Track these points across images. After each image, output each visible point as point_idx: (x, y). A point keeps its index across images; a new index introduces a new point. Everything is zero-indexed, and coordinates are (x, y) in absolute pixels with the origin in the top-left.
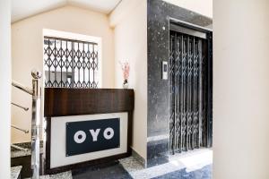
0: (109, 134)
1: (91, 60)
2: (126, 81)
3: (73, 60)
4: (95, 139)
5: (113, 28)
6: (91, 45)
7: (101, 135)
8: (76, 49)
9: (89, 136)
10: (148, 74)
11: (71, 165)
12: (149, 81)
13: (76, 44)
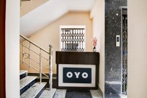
0: (85, 75)
1: (81, 38)
2: (95, 48)
3: (73, 38)
4: (77, 77)
5: (92, 20)
6: (81, 30)
7: (80, 75)
8: (74, 33)
9: (74, 75)
10: (105, 44)
11: (67, 87)
12: (105, 48)
13: (74, 30)
